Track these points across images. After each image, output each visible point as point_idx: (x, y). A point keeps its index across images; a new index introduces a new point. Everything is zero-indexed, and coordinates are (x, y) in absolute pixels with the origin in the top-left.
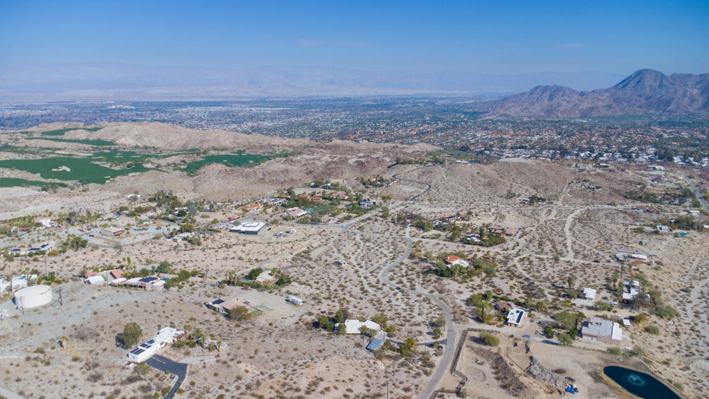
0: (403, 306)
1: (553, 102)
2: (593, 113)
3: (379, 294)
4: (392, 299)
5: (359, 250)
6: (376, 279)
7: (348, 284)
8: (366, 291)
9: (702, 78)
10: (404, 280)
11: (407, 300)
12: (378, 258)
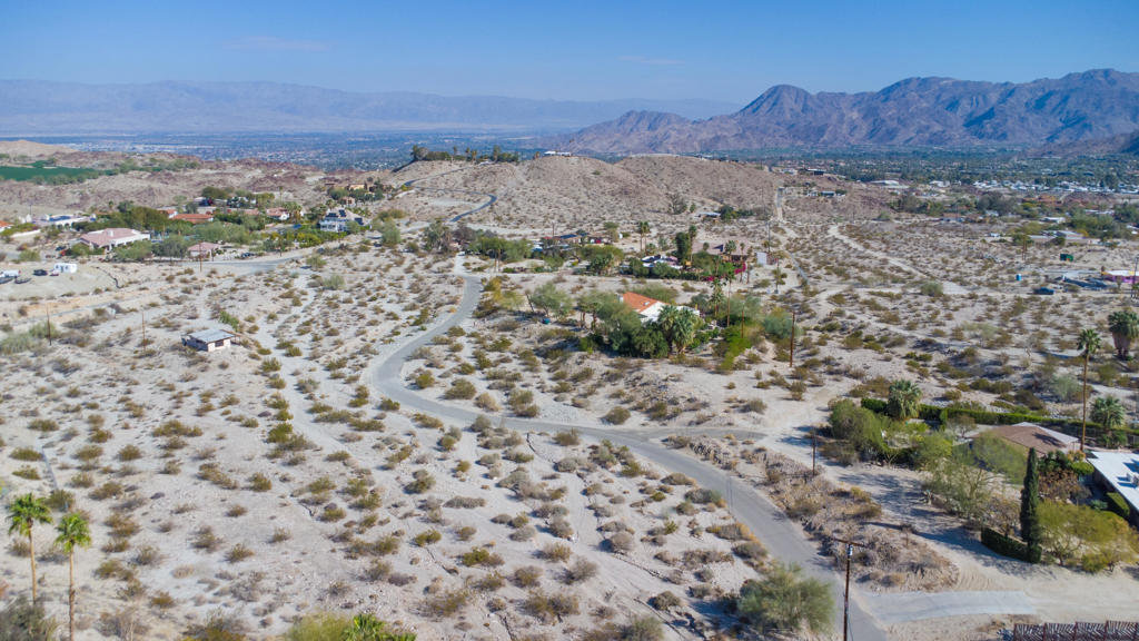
0: (500, 502)
1: (656, 132)
2: (720, 145)
3: (365, 453)
4: (430, 469)
5: (296, 310)
6: (351, 390)
7: (215, 418)
8: (299, 444)
9: (859, 99)
10: (478, 381)
11: (513, 466)
12: (362, 323)
